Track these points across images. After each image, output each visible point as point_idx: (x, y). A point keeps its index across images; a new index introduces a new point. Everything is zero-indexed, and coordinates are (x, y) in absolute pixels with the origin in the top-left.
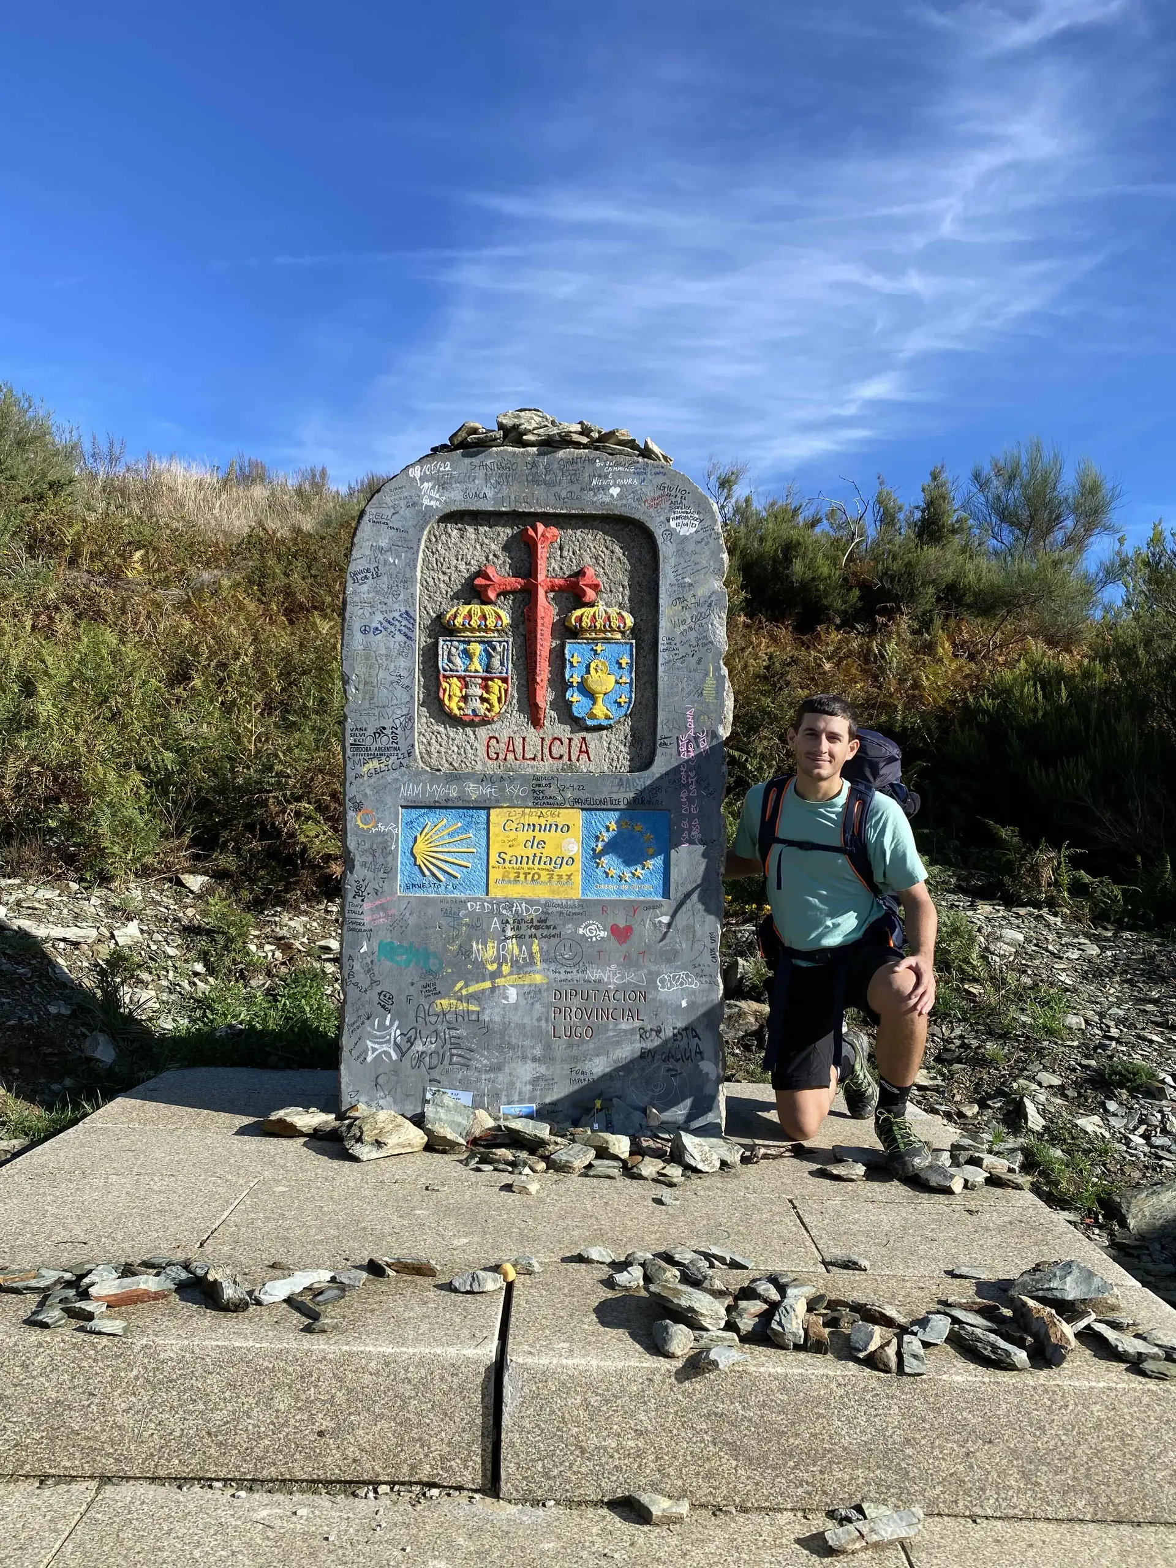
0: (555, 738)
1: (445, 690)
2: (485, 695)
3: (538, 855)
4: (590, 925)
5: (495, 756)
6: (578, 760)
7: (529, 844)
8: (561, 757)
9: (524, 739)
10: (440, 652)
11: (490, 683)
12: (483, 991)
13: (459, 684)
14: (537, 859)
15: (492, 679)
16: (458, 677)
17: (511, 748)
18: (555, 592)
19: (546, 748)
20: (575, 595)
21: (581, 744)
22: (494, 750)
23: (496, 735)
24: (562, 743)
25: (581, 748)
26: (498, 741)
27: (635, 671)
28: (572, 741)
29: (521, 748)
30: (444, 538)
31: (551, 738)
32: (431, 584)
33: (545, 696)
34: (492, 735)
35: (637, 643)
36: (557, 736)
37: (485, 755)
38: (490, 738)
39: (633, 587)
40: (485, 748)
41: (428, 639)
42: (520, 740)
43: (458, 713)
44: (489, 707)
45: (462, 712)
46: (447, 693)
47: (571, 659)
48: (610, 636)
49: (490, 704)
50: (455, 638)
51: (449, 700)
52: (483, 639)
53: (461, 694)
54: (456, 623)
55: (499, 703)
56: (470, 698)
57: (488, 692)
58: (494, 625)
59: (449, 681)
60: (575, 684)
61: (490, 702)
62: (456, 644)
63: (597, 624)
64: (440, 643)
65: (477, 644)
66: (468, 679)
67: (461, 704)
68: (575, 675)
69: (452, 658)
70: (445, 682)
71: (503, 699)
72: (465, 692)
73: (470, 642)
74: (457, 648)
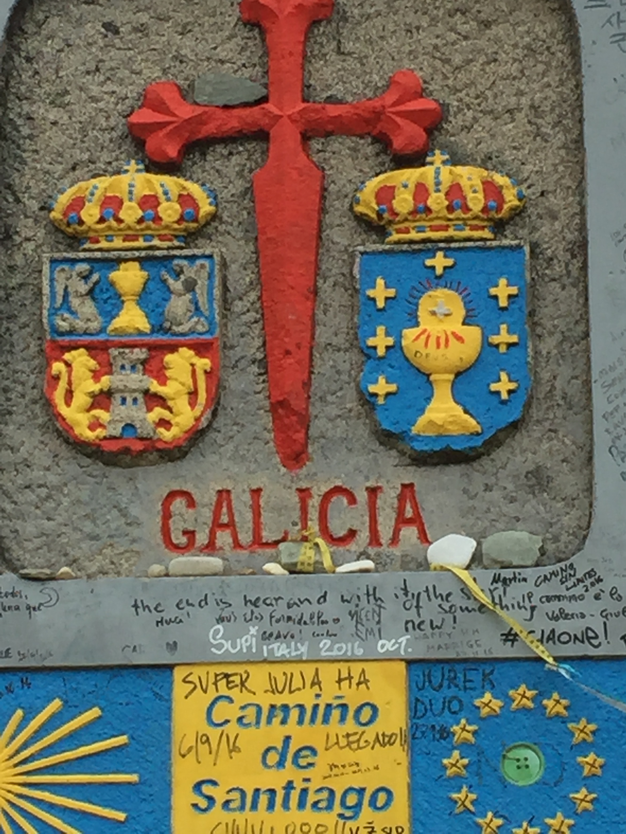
0: (338, 490)
1: (57, 378)
2: (155, 387)
3: (299, 785)
5: (184, 540)
6: (395, 540)
7: (273, 758)
8: (352, 533)
9: (256, 492)
10: (46, 290)
11: (169, 358)
13: (92, 363)
14: (295, 796)
15: (173, 348)
16: (89, 348)
17: (225, 519)
18: (328, 134)
19: (314, 514)
20: (376, 140)
21: (401, 498)
22: (182, 526)
23: (187, 488)
24: (352, 500)
25: (400, 511)
26: (191, 503)
27: (532, 314)
28: (380, 495)
29: (249, 516)
30: (54, 23)
31: (325, 489)
32: (25, 131)
33: (307, 384)
34: (176, 487)
35: (534, 246)
36: (339, 483)
37: (159, 537)
38: (172, 495)
39: (520, 116)
40: (159, 519)
41: (19, 259)
42: (247, 497)
43: (89, 435)
44: (166, 414)
45: (100, 432)
46: (62, 385)
47: (371, 293)
48: (467, 233)
49: (170, 409)
50: (82, 255)
51: (68, 402)
52: (151, 253)
53: (96, 388)
54: (84, 217)
55: (192, 404)
56: (118, 397)
57: (163, 380)
58: (176, 217)
59: (67, 356)
60: (381, 352)
61: (170, 403)
62: (83, 267)
63: (430, 202)
64: (46, 268)
65: (136, 265)
66: (114, 352)
67: (97, 412)
68: (381, 330)
69: (75, 302)
70: (58, 359)
71: (202, 396)
72: (106, 381)
73: (119, 261)
74: (86, 278)
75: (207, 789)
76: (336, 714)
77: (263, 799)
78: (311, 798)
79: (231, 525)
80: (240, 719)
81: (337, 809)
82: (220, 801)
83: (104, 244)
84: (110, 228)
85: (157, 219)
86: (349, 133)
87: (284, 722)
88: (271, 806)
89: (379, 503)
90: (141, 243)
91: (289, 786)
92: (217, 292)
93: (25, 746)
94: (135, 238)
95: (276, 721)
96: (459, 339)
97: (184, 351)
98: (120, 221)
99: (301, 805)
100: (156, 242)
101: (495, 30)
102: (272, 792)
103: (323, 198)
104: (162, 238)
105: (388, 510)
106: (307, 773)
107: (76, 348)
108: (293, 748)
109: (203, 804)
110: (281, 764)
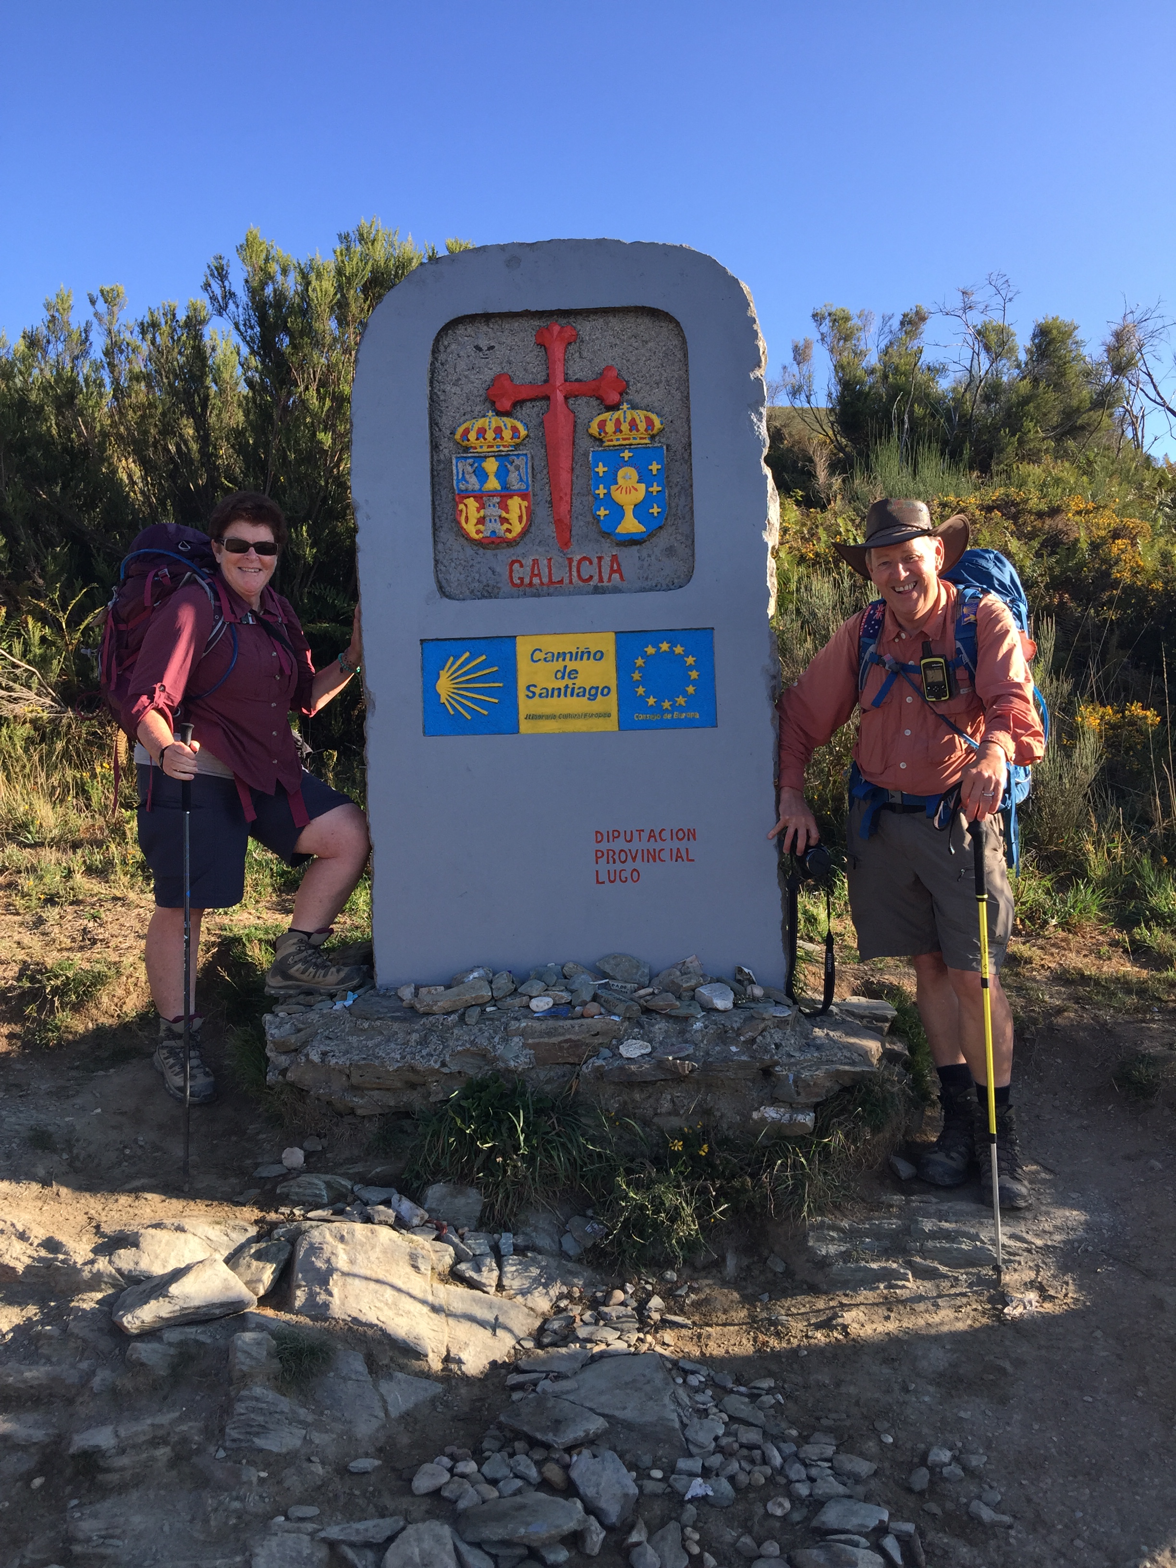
0: (585, 558)
1: (461, 511)
2: (504, 514)
3: (571, 686)
7: (559, 675)
8: (591, 577)
9: (550, 560)
10: (455, 471)
11: (510, 502)
13: (477, 505)
14: (569, 690)
15: (511, 497)
16: (475, 497)
17: (536, 572)
18: (576, 396)
19: (574, 569)
20: (598, 398)
21: (612, 562)
22: (518, 576)
23: (520, 558)
24: (591, 563)
25: (612, 567)
26: (522, 566)
27: (668, 477)
28: (603, 560)
29: (547, 570)
30: (453, 346)
31: (579, 557)
32: (442, 398)
33: (570, 511)
34: (514, 558)
35: (668, 446)
36: (585, 555)
37: (508, 581)
38: (513, 562)
39: (661, 385)
40: (508, 573)
41: (442, 457)
42: (545, 562)
43: (476, 537)
44: (509, 526)
45: (481, 535)
46: (464, 514)
47: (597, 470)
48: (638, 441)
49: (511, 524)
50: (470, 455)
51: (466, 522)
52: (500, 453)
53: (478, 515)
54: (470, 438)
55: (520, 522)
56: (488, 519)
57: (507, 512)
58: (510, 437)
59: (465, 501)
60: (602, 496)
61: (511, 522)
62: (471, 461)
63: (622, 427)
64: (454, 462)
65: (493, 459)
66: (486, 499)
67: (479, 526)
68: (601, 486)
69: (467, 476)
70: (462, 503)
71: (525, 518)
73: (486, 457)
74: (472, 465)
75: (532, 689)
76: (586, 656)
77: (556, 693)
78: (576, 691)
79: (539, 575)
80: (545, 659)
81: (587, 695)
82: (538, 693)
83: (479, 450)
84: (481, 443)
85: (502, 438)
86: (585, 395)
87: (564, 660)
88: (559, 696)
89: (603, 563)
90: (495, 449)
91: (567, 687)
92: (530, 471)
93: (455, 672)
94: (492, 447)
95: (560, 659)
96: (636, 490)
97: (516, 498)
98: (485, 439)
99: (572, 695)
100: (502, 448)
101: (650, 345)
102: (560, 689)
103: (575, 426)
104: (504, 446)
105: (607, 567)
106: (574, 681)
107: (469, 497)
108: (568, 671)
109: (531, 695)
110: (563, 678)
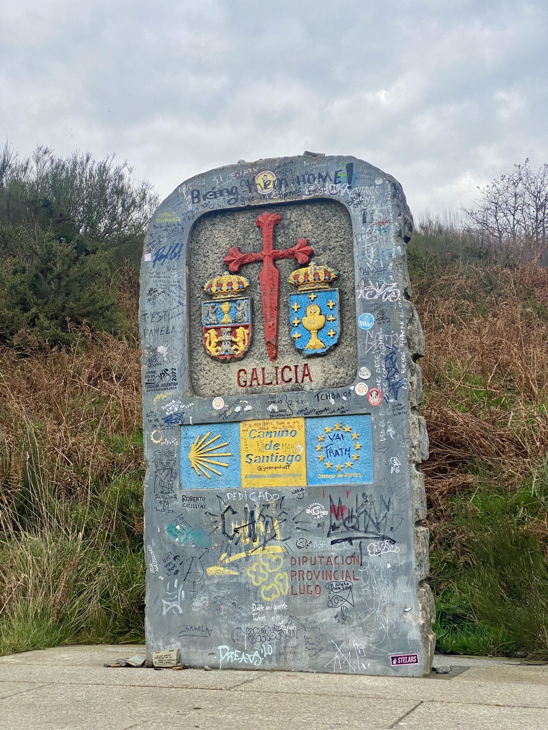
1: (206, 338)
2: (234, 339)
4: (316, 506)
5: (243, 384)
6: (302, 381)
8: (291, 380)
10: (203, 312)
11: (237, 330)
12: (240, 560)
13: (216, 333)
15: (238, 327)
16: (215, 328)
17: (255, 377)
18: (281, 259)
19: (279, 375)
20: (295, 260)
21: (304, 368)
22: (243, 380)
23: (244, 368)
24: (290, 370)
25: (304, 372)
26: (246, 373)
27: (340, 310)
28: (298, 368)
29: (261, 376)
30: (204, 231)
31: (282, 367)
34: (241, 368)
35: (341, 289)
36: (286, 365)
37: (237, 384)
38: (240, 371)
39: (337, 249)
40: (237, 378)
41: (196, 303)
42: (261, 370)
43: (216, 354)
45: (219, 353)
46: (208, 341)
47: (293, 307)
48: (320, 287)
49: (238, 345)
50: (212, 301)
51: (210, 345)
52: (231, 299)
53: (217, 340)
54: (212, 290)
55: (244, 343)
56: (223, 343)
57: (236, 337)
58: (237, 288)
59: (209, 331)
61: (238, 344)
62: (213, 305)
63: (309, 279)
64: (203, 306)
65: (228, 303)
66: (222, 329)
67: (218, 348)
68: (296, 318)
69: (211, 315)
70: (206, 332)
71: (247, 342)
72: (220, 338)
73: (223, 302)
74: (214, 308)
75: (250, 457)
76: (285, 433)
77: (266, 458)
78: (278, 458)
79: (256, 379)
82: (253, 460)
83: (218, 297)
84: (219, 292)
85: (232, 289)
87: (271, 436)
89: (298, 370)
90: (228, 296)
91: (273, 455)
92: (250, 310)
93: (201, 446)
94: (226, 295)
95: (269, 436)
97: (241, 328)
98: (222, 290)
99: (276, 460)
100: (232, 296)
102: (268, 457)
103: (280, 279)
104: (234, 294)
105: (301, 372)
106: (278, 451)
107: (212, 329)
108: (273, 444)
109: (249, 461)
110: (270, 449)
